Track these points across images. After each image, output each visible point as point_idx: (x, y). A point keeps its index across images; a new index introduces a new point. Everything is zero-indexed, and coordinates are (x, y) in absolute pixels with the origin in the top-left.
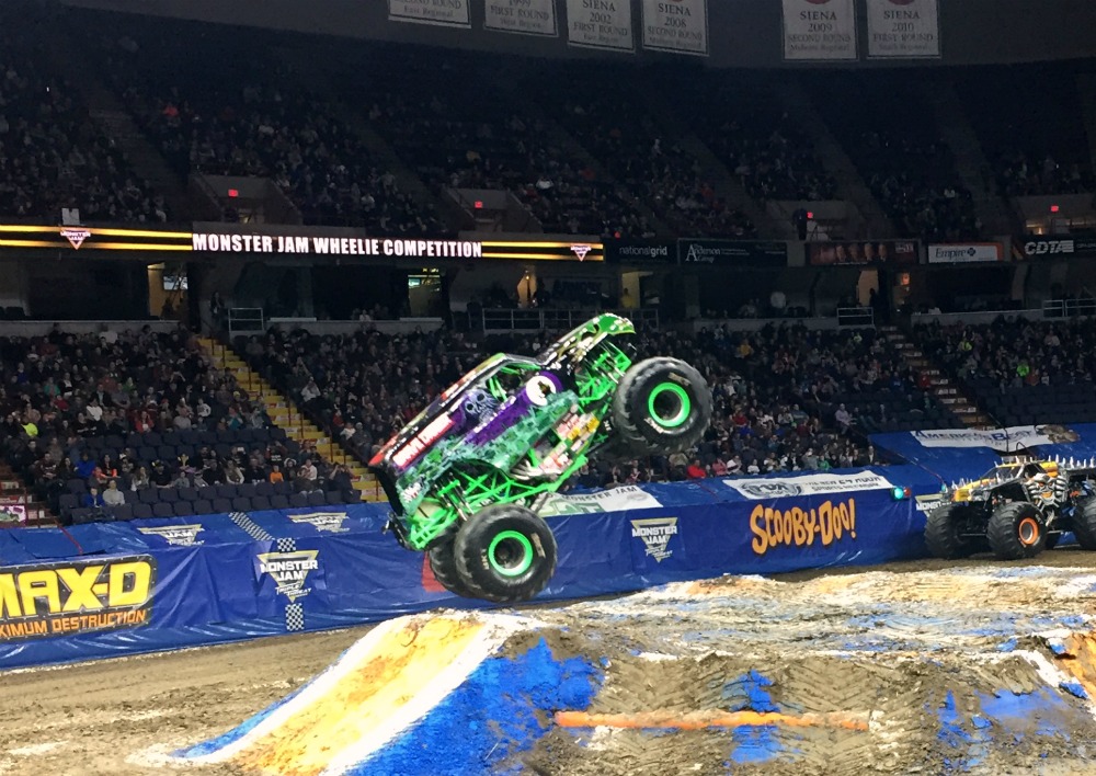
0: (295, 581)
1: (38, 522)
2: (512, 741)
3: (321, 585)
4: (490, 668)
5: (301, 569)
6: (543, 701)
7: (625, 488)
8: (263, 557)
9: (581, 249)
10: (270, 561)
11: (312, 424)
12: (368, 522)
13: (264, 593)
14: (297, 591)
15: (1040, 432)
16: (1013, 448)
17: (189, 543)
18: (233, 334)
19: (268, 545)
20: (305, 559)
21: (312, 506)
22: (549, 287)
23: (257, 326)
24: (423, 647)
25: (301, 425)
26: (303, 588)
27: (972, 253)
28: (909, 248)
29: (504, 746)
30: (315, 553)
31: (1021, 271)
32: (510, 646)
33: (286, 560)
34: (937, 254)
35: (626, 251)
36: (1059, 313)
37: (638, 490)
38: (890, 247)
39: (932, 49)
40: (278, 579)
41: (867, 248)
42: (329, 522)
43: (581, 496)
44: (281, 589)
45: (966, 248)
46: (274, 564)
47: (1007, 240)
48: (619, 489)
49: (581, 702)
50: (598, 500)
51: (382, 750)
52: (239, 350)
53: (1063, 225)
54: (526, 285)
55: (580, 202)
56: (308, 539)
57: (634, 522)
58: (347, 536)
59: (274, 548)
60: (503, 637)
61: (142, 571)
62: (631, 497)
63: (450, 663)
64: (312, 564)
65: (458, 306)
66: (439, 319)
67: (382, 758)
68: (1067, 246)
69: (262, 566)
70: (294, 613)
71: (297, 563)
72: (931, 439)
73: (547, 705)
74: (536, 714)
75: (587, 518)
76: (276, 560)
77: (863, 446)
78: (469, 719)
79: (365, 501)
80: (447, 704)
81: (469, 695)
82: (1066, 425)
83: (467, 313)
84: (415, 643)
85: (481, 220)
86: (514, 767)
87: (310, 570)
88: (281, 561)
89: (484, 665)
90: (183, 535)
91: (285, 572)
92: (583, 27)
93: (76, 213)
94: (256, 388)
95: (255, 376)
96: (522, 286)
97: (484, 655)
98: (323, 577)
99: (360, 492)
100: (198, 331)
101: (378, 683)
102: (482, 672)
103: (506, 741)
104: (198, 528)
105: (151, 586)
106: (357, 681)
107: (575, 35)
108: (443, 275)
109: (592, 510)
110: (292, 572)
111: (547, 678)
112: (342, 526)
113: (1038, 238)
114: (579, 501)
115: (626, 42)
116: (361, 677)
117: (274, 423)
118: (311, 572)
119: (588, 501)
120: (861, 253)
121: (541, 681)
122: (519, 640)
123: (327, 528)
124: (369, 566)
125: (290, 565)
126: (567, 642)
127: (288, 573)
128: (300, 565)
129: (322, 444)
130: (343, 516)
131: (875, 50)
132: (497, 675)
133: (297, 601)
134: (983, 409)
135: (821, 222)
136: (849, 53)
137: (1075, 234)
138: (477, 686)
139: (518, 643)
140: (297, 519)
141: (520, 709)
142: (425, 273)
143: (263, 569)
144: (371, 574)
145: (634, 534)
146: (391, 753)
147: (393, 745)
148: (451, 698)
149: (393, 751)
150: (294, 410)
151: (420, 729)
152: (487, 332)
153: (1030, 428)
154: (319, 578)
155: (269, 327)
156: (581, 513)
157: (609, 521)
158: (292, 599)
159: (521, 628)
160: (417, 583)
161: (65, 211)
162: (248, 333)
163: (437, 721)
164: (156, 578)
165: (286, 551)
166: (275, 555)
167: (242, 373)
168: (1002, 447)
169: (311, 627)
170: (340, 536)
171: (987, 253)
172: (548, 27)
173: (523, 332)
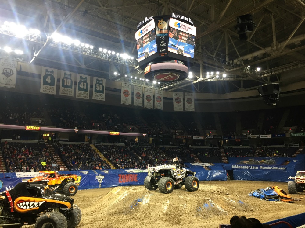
1: (66, 170)
3: (104, 181)
8: (97, 177)
9: (144, 135)
11: (105, 158)
12: (112, 172)
13: (96, 182)
14: (101, 182)
15: (209, 164)
16: (205, 166)
17: (87, 174)
18: (96, 144)
19: (97, 175)
21: (104, 169)
22: (140, 140)
23: (99, 143)
27: (199, 138)
28: (190, 137)
30: (104, 176)
31: (206, 140)
34: (194, 138)
35: (151, 135)
36: (211, 147)
38: (187, 136)
39: (194, 110)
41: (184, 136)
42: (106, 172)
44: (99, 181)
45: (198, 137)
47: (204, 136)
50: (145, 170)
52: (97, 147)
53: (212, 134)
54: (136, 139)
56: (103, 174)
58: (109, 174)
59: (98, 175)
61: (79, 178)
64: (103, 178)
68: (212, 137)
70: (100, 185)
72: (193, 164)
77: (183, 164)
79: (112, 169)
82: (213, 163)
85: (131, 130)
90: (86, 173)
92: (146, 105)
93: (77, 127)
94: (98, 152)
95: (98, 150)
96: (136, 140)
98: (105, 180)
100: (91, 144)
104: (88, 172)
105: (81, 180)
107: (145, 107)
109: (144, 172)
113: (208, 136)
115: (152, 108)
117: (100, 157)
120: (183, 137)
124: (111, 179)
125: (100, 178)
129: (107, 160)
130: (108, 171)
131: (186, 110)
134: (200, 160)
135: (178, 133)
136: (182, 110)
137: (213, 136)
140: (102, 171)
144: (111, 180)
150: (103, 155)
152: (131, 146)
153: (207, 163)
155: (101, 144)
160: (118, 182)
161: (75, 127)
162: (98, 145)
164: (81, 179)
166: (98, 176)
167: (96, 150)
168: (203, 166)
169: (102, 187)
170: (108, 174)
171: (201, 138)
172: (142, 105)
173: (136, 146)
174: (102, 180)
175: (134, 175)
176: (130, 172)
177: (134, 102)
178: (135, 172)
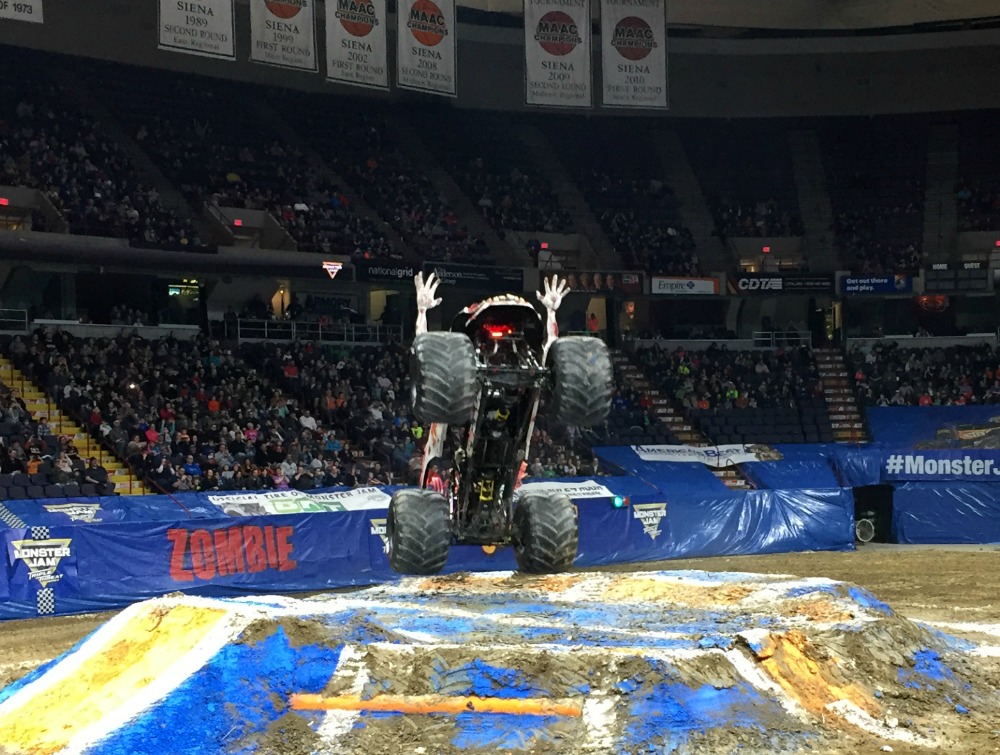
0: (47, 567)
2: (248, 722)
3: (73, 572)
4: (230, 653)
5: (53, 556)
6: (279, 685)
7: (366, 489)
8: (17, 544)
9: (332, 268)
10: (23, 547)
11: (70, 420)
12: (120, 514)
13: (17, 578)
14: (49, 577)
15: (748, 451)
16: (723, 464)
19: (23, 533)
20: (58, 546)
21: (67, 497)
22: (302, 299)
23: (20, 326)
24: (166, 633)
25: (60, 421)
26: (55, 574)
27: (691, 286)
28: (635, 279)
29: (240, 727)
31: (735, 303)
32: (249, 633)
33: (39, 547)
34: (661, 286)
35: (376, 271)
36: (767, 343)
37: (378, 491)
39: (660, 102)
40: (30, 565)
41: (596, 278)
42: (83, 512)
43: (324, 495)
44: (33, 574)
45: (685, 281)
46: (27, 550)
47: (723, 276)
48: (360, 489)
49: (316, 686)
50: (340, 499)
51: (122, 729)
53: (774, 265)
54: (280, 298)
55: (333, 224)
56: (61, 528)
57: (373, 521)
58: (100, 526)
59: (28, 536)
60: (243, 624)
62: (373, 498)
63: (192, 647)
64: (65, 551)
65: (215, 315)
66: (197, 327)
67: (121, 736)
68: (776, 284)
69: (16, 552)
70: (46, 597)
71: (50, 550)
72: (649, 454)
73: (282, 688)
74: (272, 698)
75: (329, 515)
76: (30, 547)
77: (588, 458)
78: (207, 701)
79: (118, 494)
80: (187, 686)
81: (209, 677)
82: (771, 444)
83: (223, 322)
84: (160, 628)
85: (240, 237)
86: (249, 747)
87: (62, 558)
88: (34, 548)
89: (224, 651)
91: (38, 558)
92: (341, 65)
96: (276, 300)
97: (224, 641)
98: (75, 565)
99: (114, 485)
101: (121, 666)
102: (222, 657)
103: (242, 723)
106: (102, 663)
107: (333, 72)
108: (202, 285)
109: (334, 509)
110: (45, 558)
111: (284, 664)
112: (96, 517)
113: (751, 276)
114: (322, 500)
115: (381, 80)
116: (106, 660)
117: (34, 418)
118: (63, 560)
119: (330, 500)
120: (591, 282)
121: (277, 666)
122: (259, 627)
123: (81, 518)
124: (120, 554)
125: (42, 552)
126: (304, 630)
127: (41, 560)
128: (53, 552)
129: (79, 439)
130: (97, 507)
131: (608, 99)
132: (236, 660)
133: (48, 586)
134: (697, 427)
135: (555, 252)
136: (585, 101)
137: (783, 273)
138: (218, 670)
139: (258, 630)
140: (52, 509)
141: (257, 692)
142: (185, 284)
143: (17, 555)
144: (118, 562)
145: (373, 532)
146: (129, 732)
147: (133, 723)
148: (191, 681)
149: (132, 730)
151: (160, 710)
152: (241, 340)
153: (739, 447)
154: (71, 565)
155: (33, 328)
156: (324, 511)
157: (350, 519)
158: (44, 584)
159: (260, 617)
160: (165, 572)
162: (12, 333)
163: (177, 701)
165: (40, 539)
166: (29, 542)
167: (4, 370)
168: (713, 462)
169: (60, 610)
170: (92, 525)
171: (704, 287)
172: (309, 62)
173: (276, 341)
174: (53, 563)
175: (269, 530)
176: (241, 511)
177: (255, 36)
178: (274, 513)
